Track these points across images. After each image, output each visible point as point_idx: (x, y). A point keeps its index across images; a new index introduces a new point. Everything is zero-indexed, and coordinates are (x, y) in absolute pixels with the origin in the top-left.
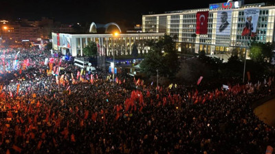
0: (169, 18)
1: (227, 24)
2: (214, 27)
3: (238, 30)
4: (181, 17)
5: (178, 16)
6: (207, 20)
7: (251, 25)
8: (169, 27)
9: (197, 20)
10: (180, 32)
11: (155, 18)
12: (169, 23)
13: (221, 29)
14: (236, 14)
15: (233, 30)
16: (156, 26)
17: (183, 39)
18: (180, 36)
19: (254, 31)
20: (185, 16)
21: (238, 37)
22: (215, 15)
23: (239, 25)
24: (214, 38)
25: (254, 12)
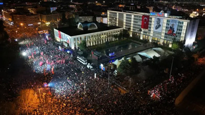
0: (125, 15)
1: (160, 26)
2: (152, 26)
3: (166, 30)
4: (133, 17)
5: (131, 15)
6: (148, 21)
7: (173, 29)
8: (125, 21)
9: (142, 20)
10: (132, 25)
11: (116, 13)
12: (125, 18)
13: (157, 28)
14: (165, 21)
15: (163, 29)
16: (116, 18)
17: (133, 30)
18: (132, 28)
19: (175, 32)
20: (135, 16)
21: (165, 34)
22: (153, 19)
23: (166, 28)
24: (152, 32)
25: (176, 21)
